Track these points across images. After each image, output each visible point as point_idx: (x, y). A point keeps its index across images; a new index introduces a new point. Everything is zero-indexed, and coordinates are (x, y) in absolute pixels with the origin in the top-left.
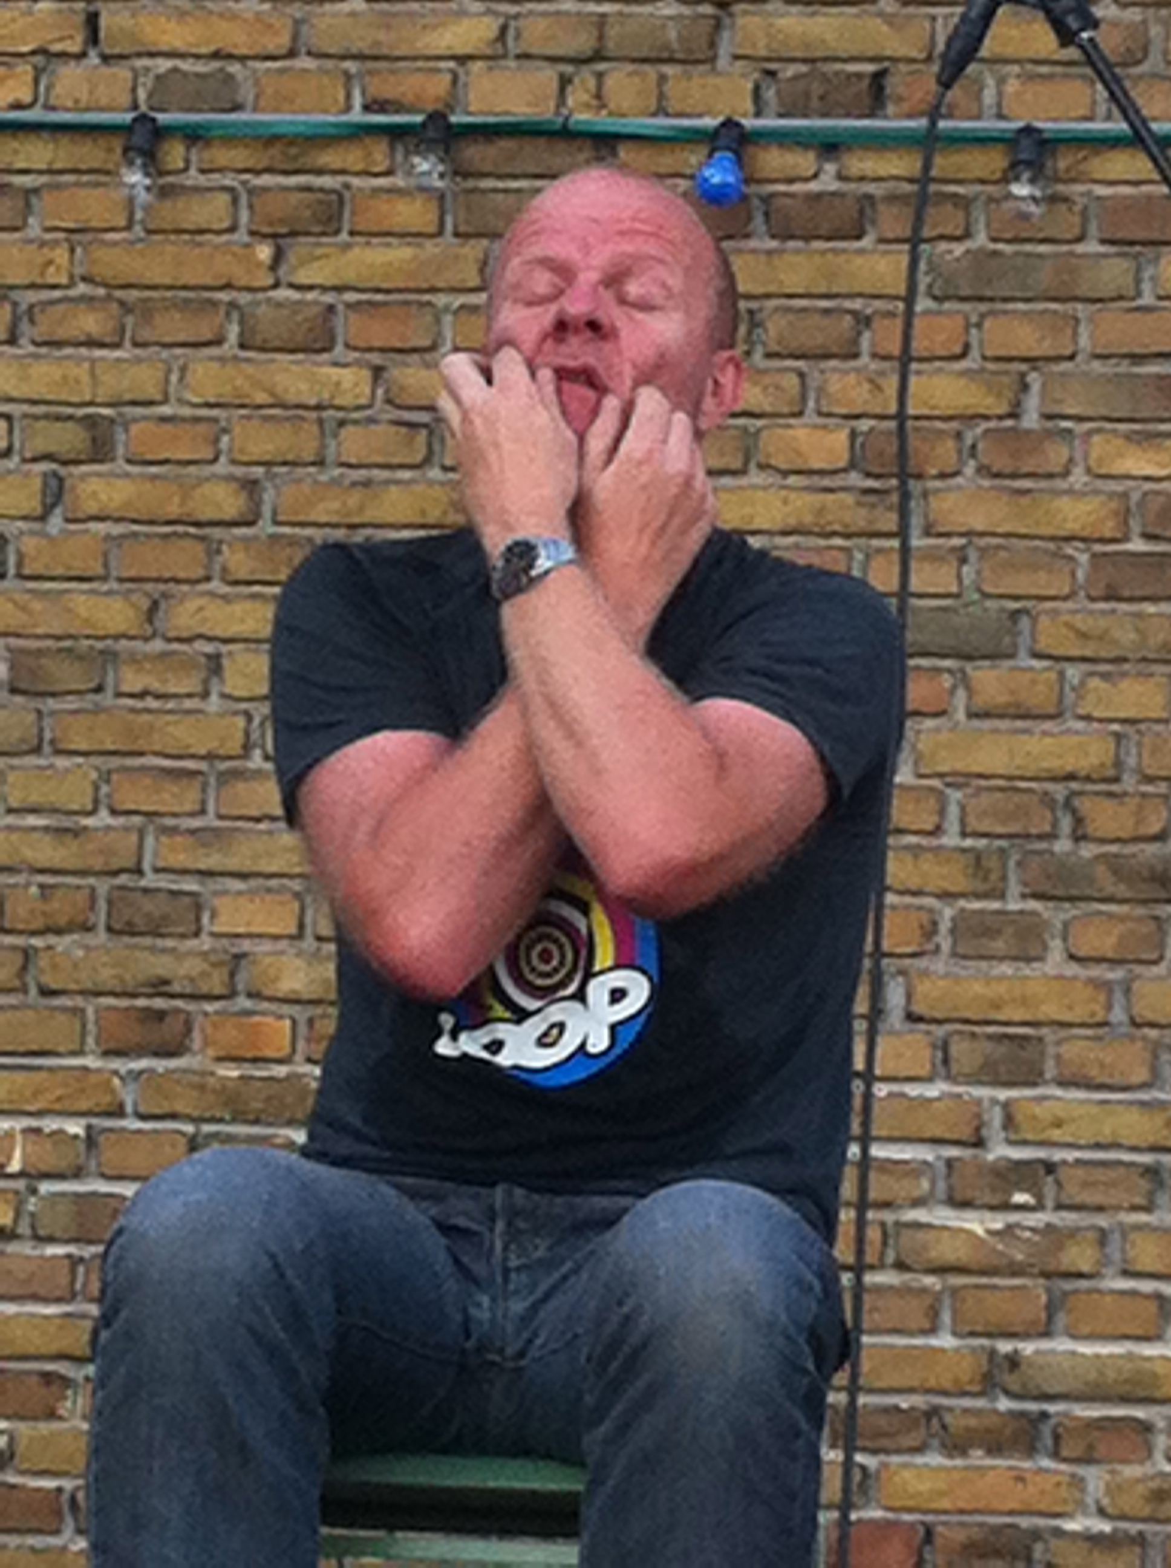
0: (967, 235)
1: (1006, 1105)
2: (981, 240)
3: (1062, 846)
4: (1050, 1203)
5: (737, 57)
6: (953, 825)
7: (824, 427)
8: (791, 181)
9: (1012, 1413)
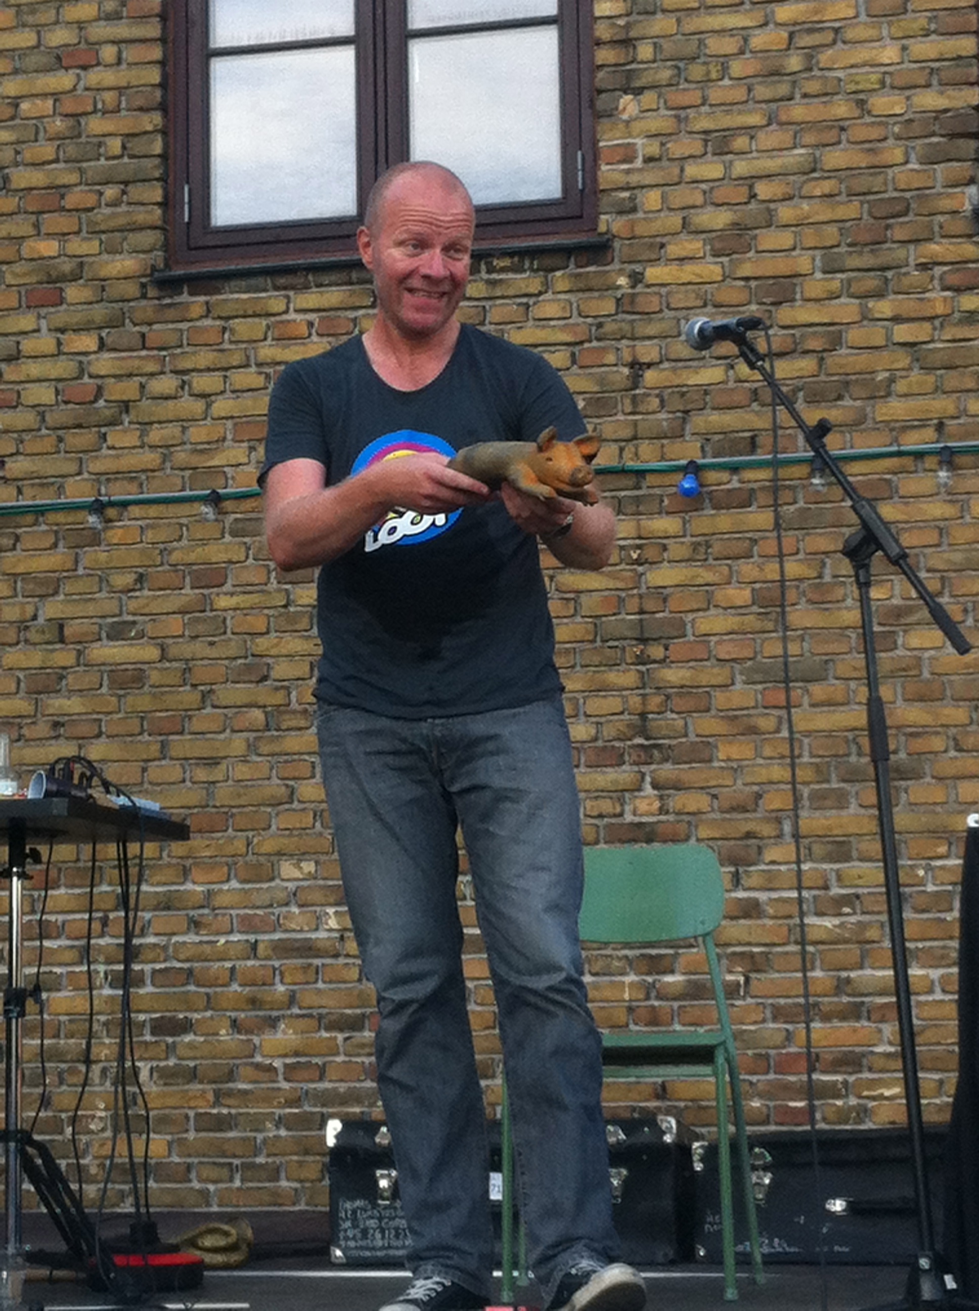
0: (795, 502)
1: (837, 871)
2: (801, 504)
3: (853, 759)
4: (858, 911)
5: (693, 434)
6: (806, 753)
7: (740, 588)
8: (719, 484)
9: (849, 1003)
